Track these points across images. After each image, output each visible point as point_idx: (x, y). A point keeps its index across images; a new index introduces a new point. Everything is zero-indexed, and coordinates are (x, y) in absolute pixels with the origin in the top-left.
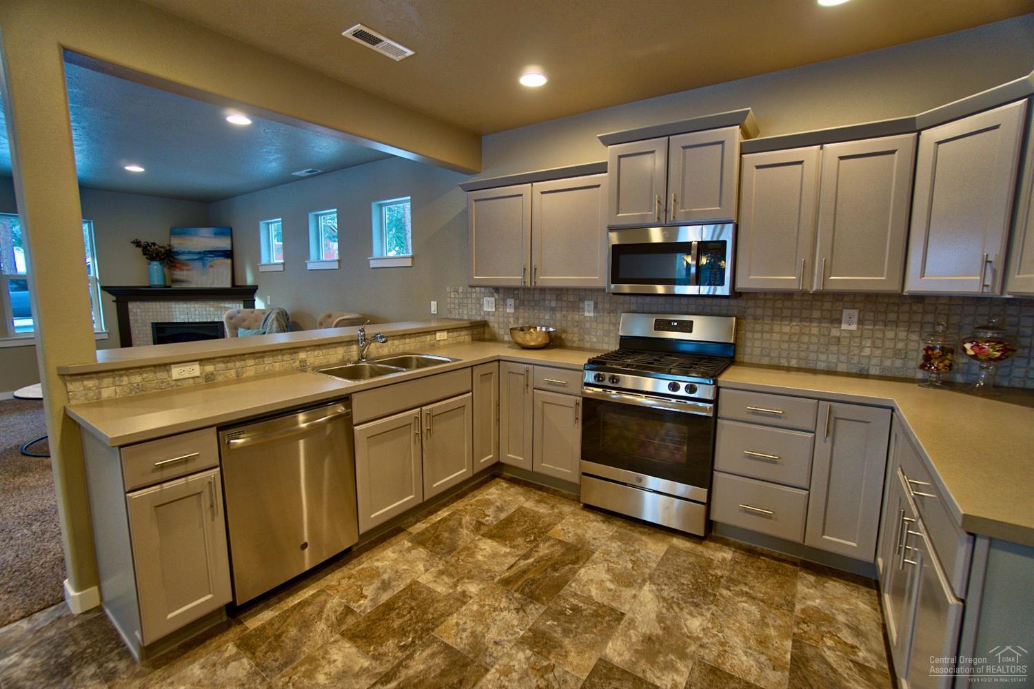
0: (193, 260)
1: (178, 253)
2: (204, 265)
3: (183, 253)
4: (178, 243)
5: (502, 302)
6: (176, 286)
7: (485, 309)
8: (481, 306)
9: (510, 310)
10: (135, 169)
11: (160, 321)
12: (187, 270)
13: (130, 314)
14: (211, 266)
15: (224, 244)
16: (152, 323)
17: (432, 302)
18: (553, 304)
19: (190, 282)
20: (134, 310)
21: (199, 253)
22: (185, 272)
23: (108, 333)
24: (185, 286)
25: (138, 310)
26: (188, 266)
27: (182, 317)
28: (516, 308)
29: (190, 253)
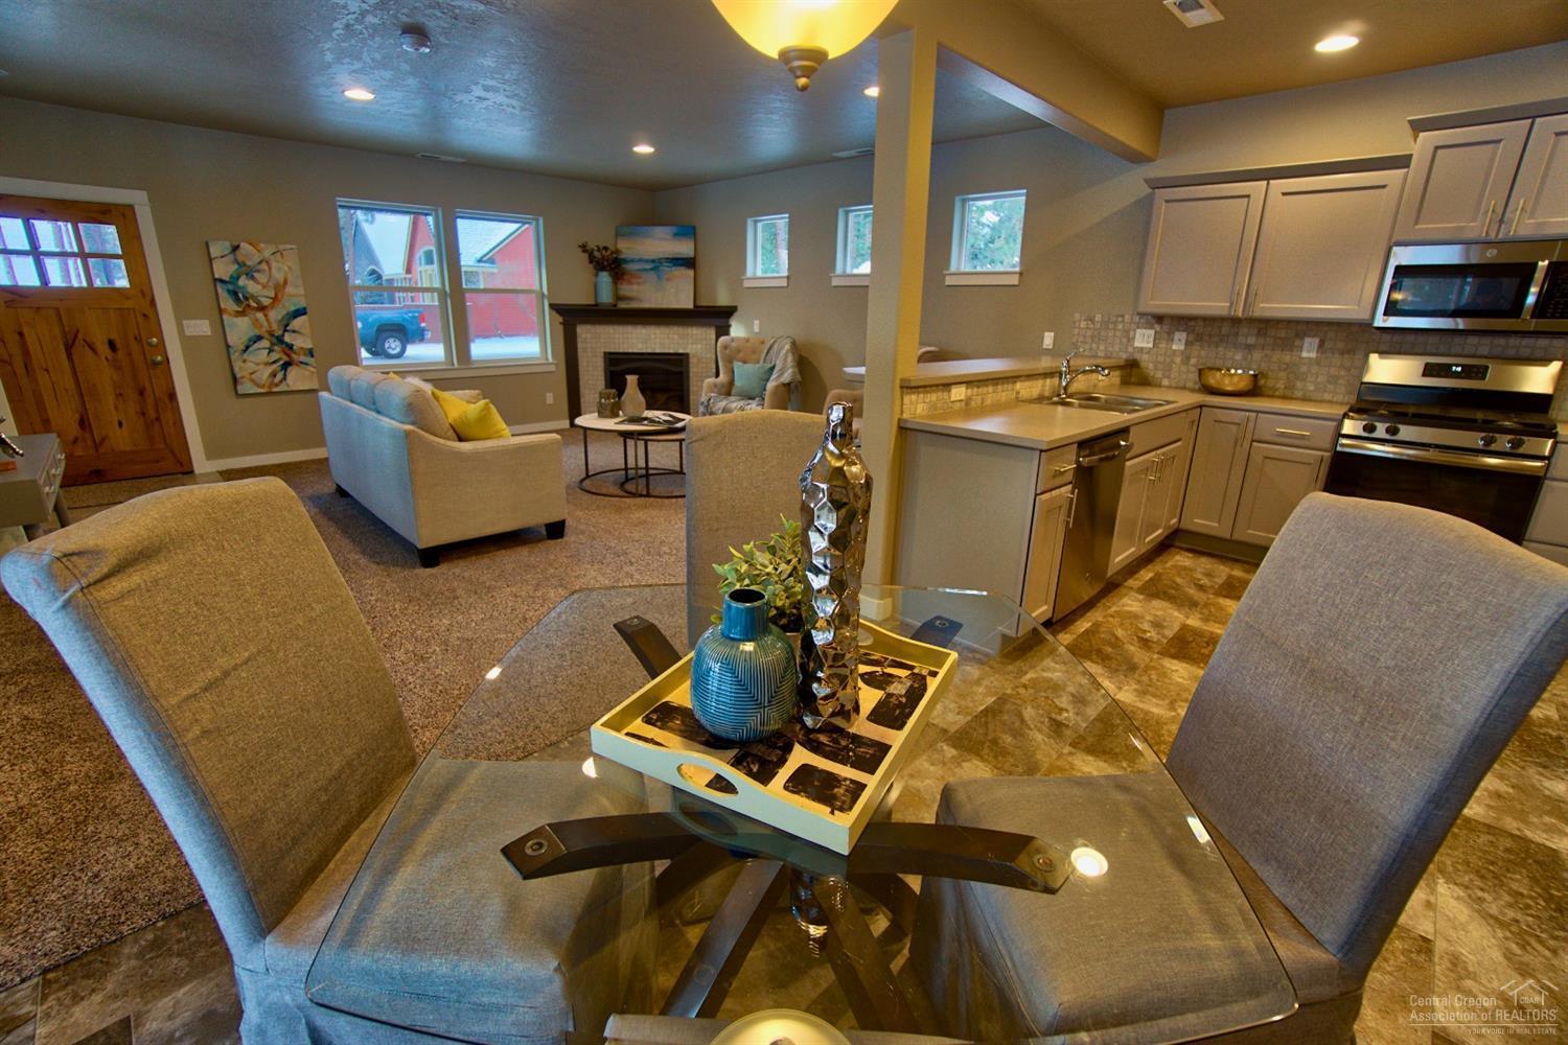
0: (645, 270)
1: (625, 261)
2: (659, 277)
3: (632, 261)
4: (629, 248)
5: (1166, 336)
6: (623, 305)
7: (1137, 344)
8: (1131, 340)
9: (1178, 346)
10: (644, 149)
11: (613, 351)
12: (639, 284)
13: (579, 340)
14: (668, 279)
15: (685, 248)
16: (605, 353)
17: (1047, 334)
18: (1251, 340)
19: (641, 301)
20: (584, 336)
21: (653, 261)
22: (635, 287)
23: (555, 364)
24: (634, 305)
25: (589, 336)
26: (640, 278)
27: (640, 346)
28: (1188, 344)
29: (640, 260)
